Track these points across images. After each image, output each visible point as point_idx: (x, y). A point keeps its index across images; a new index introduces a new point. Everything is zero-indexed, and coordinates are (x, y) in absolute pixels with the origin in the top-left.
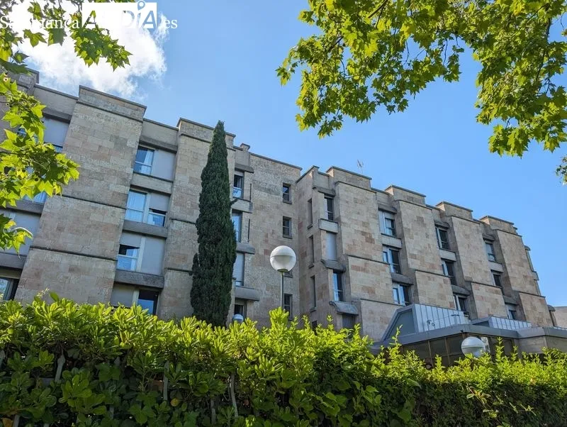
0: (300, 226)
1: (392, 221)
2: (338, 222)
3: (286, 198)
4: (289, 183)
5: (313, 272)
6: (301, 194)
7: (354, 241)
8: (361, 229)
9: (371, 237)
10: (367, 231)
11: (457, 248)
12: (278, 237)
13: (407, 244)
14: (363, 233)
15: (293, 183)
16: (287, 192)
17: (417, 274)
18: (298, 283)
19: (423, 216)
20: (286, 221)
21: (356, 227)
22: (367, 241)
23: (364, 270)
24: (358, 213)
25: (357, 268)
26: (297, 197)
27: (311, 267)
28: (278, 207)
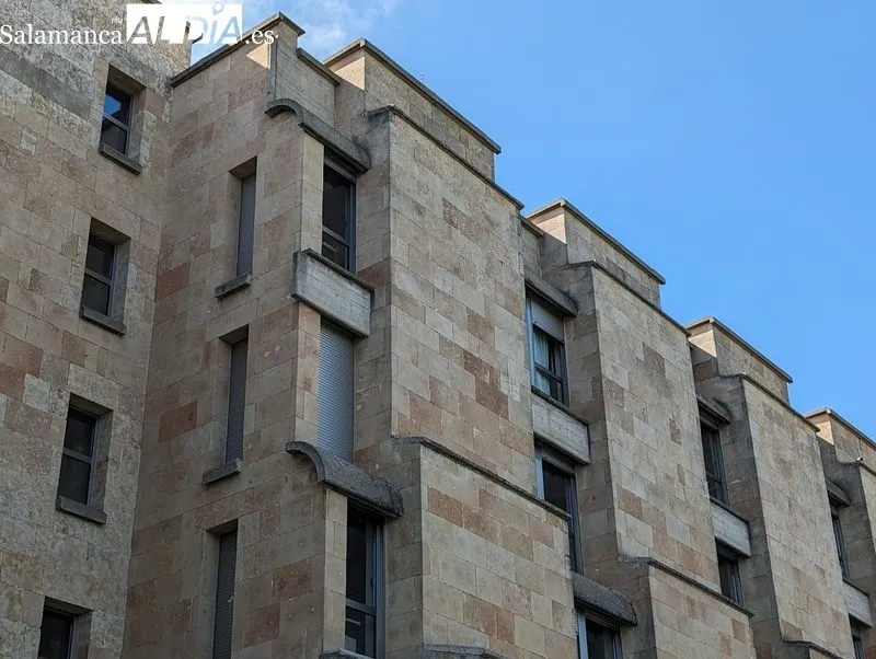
0: (171, 281)
1: (554, 345)
2: (375, 284)
3: (116, 137)
4: (138, 75)
5: (230, 504)
6: (190, 138)
7: (434, 384)
8: (463, 340)
9: (494, 384)
10: (483, 355)
11: (758, 502)
12: (59, 311)
13: (614, 449)
14: (471, 363)
15: (156, 86)
16: (123, 115)
17: (656, 581)
18: (124, 556)
19: (663, 349)
20: (105, 246)
21: (448, 329)
22: (480, 400)
23: (476, 523)
24: (457, 271)
25: (450, 509)
26: (169, 151)
27: (220, 479)
28: (72, 169)
